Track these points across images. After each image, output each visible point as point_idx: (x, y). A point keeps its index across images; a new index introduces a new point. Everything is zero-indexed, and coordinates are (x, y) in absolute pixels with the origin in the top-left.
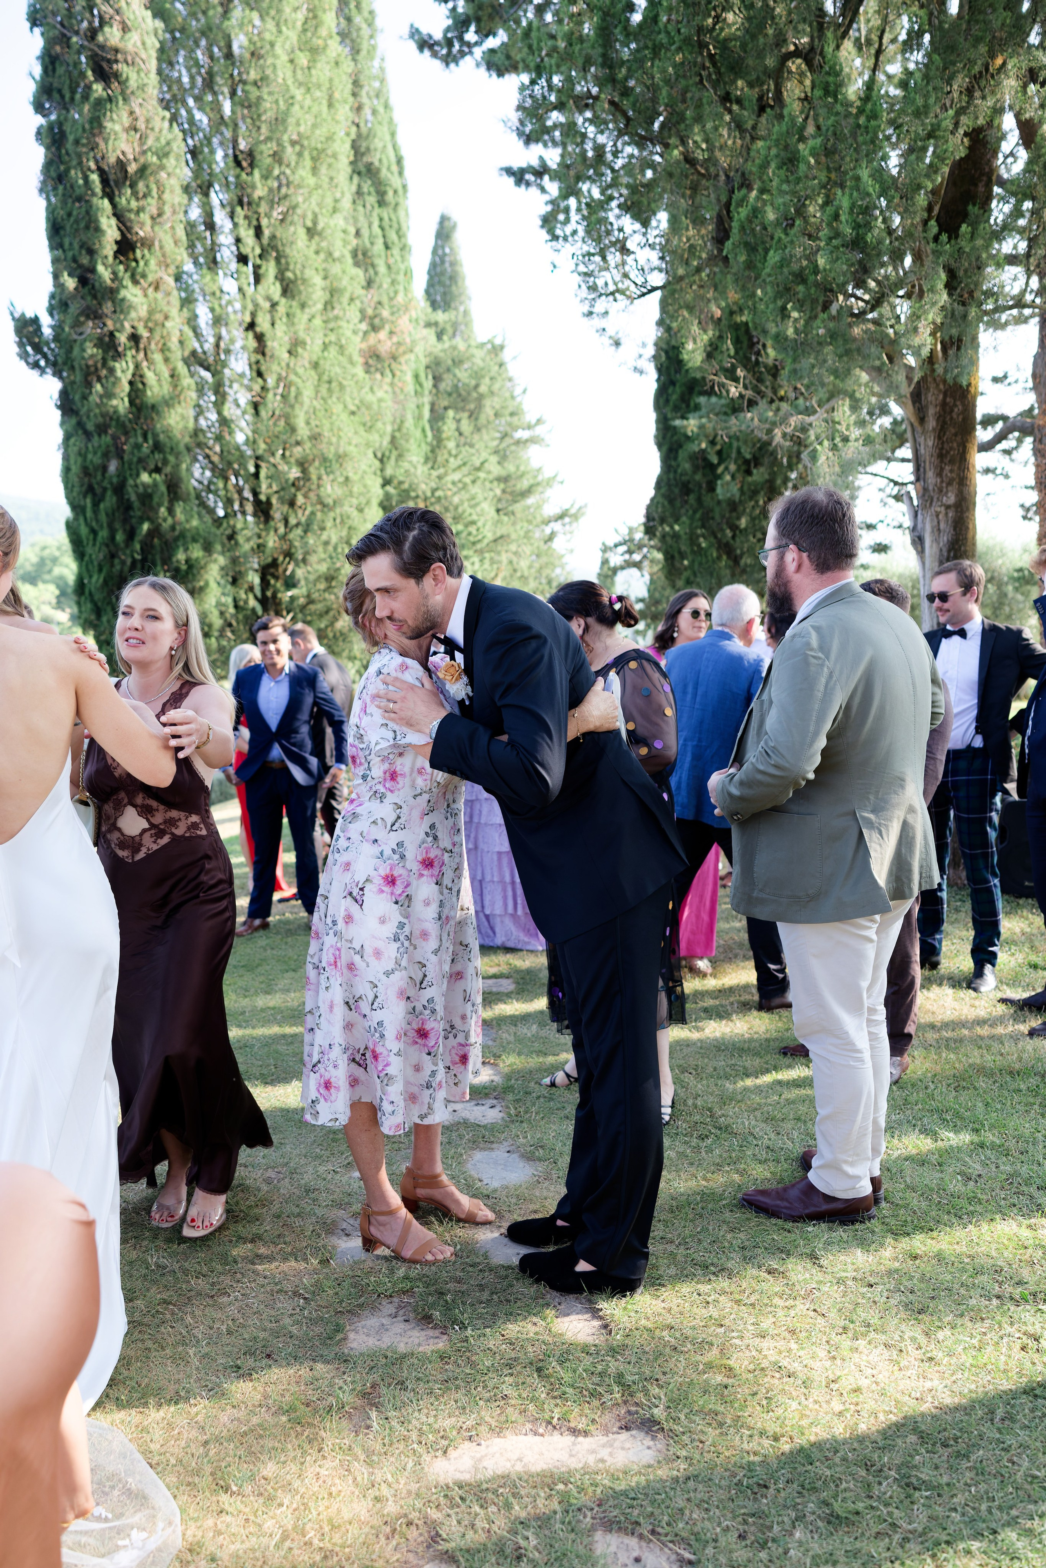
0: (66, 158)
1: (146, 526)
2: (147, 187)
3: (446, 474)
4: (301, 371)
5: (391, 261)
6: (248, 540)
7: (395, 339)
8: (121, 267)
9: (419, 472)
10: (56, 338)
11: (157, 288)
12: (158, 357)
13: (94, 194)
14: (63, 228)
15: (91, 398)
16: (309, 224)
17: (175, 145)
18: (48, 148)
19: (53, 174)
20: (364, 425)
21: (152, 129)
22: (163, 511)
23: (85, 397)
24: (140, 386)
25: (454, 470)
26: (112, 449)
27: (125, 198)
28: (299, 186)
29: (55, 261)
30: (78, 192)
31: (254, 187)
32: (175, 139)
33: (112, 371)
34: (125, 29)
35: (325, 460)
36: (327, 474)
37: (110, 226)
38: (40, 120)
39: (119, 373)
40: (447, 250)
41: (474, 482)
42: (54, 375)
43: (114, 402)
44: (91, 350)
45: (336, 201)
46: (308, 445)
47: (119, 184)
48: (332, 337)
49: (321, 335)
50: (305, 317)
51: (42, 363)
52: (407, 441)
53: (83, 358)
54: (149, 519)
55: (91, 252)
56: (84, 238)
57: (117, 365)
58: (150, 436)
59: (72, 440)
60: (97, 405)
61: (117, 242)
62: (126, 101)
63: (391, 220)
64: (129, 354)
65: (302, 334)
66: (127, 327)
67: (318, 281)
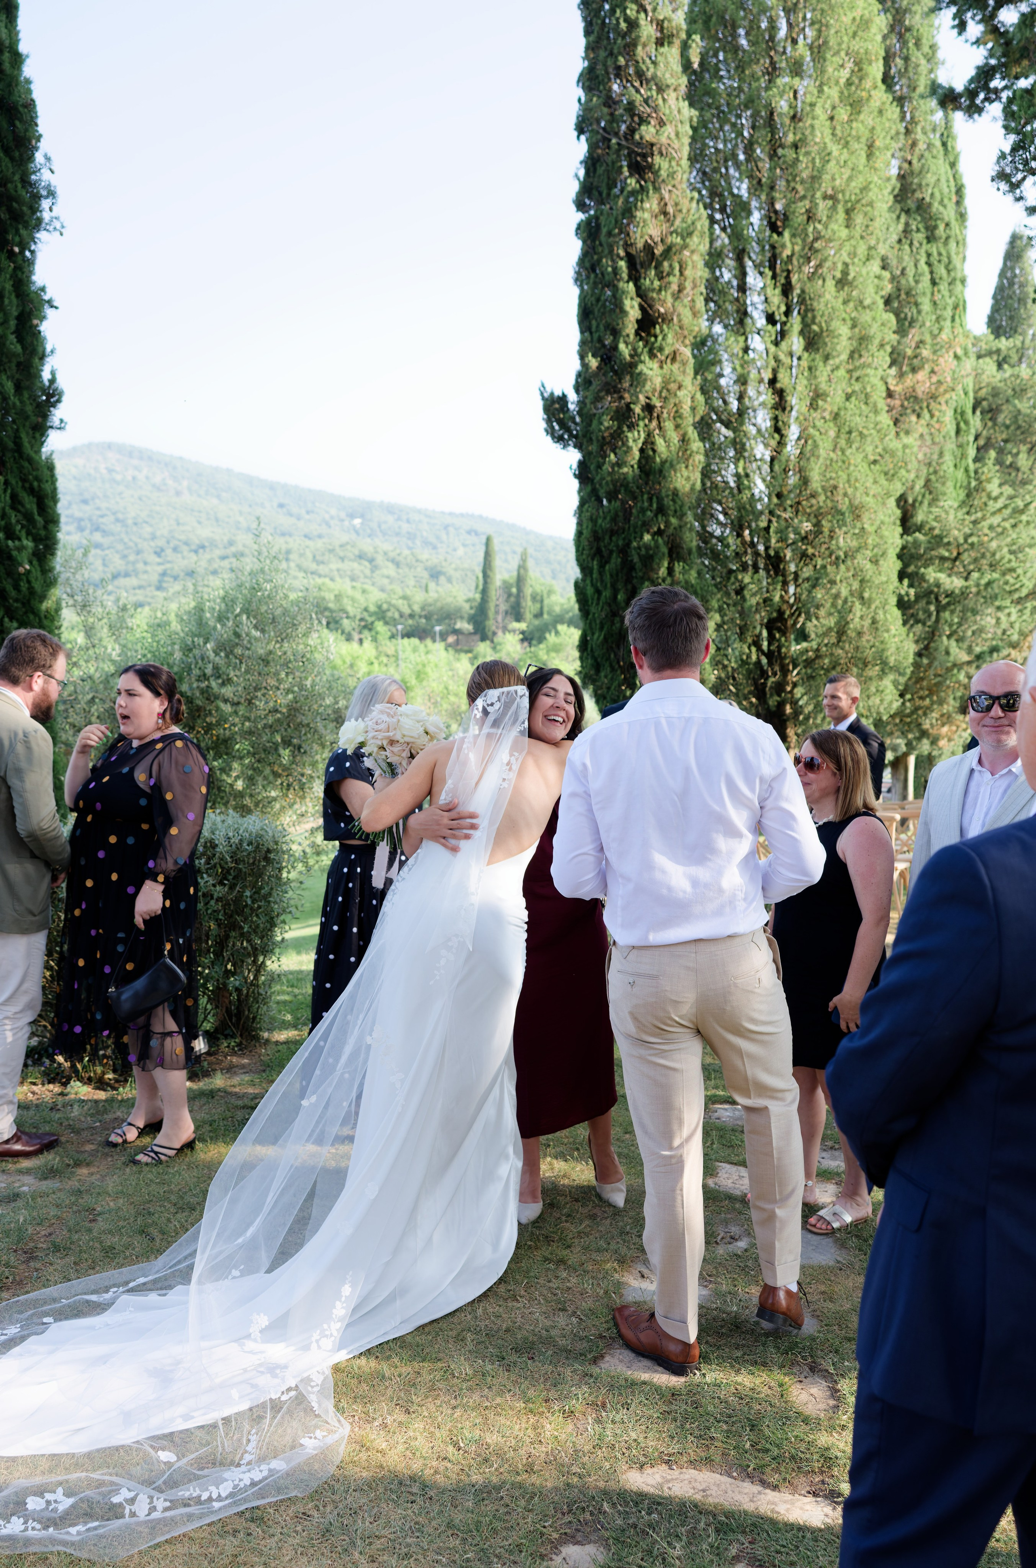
0: (600, 249)
2: (671, 266)
3: (984, 518)
4: (820, 423)
5: (937, 297)
6: (754, 595)
7: (935, 379)
8: (641, 343)
9: (951, 517)
10: (580, 413)
11: (674, 360)
12: (669, 425)
13: (621, 279)
14: (592, 312)
15: (604, 468)
16: (838, 275)
17: (699, 225)
18: (584, 242)
19: (587, 265)
20: (886, 474)
21: (680, 211)
22: (663, 571)
23: (599, 466)
24: (651, 453)
25: (994, 514)
26: (620, 514)
27: (650, 280)
28: (830, 240)
29: (583, 343)
30: (607, 278)
31: (783, 246)
32: (699, 218)
33: (624, 440)
34: (662, 123)
35: (838, 512)
36: (840, 527)
37: (632, 307)
38: (581, 216)
39: (631, 443)
40: (1017, 271)
41: (1014, 526)
42: (575, 447)
43: (625, 470)
44: (607, 423)
45: (870, 248)
46: (822, 498)
47: (646, 266)
48: (857, 387)
49: (844, 385)
50: (828, 369)
51: (566, 437)
52: (944, 484)
53: (600, 430)
55: (616, 333)
56: (609, 320)
57: (630, 435)
58: (655, 500)
59: (586, 506)
60: (609, 474)
61: (638, 321)
62: (657, 189)
63: (940, 254)
64: (641, 423)
65: (824, 386)
66: (642, 399)
67: (844, 331)
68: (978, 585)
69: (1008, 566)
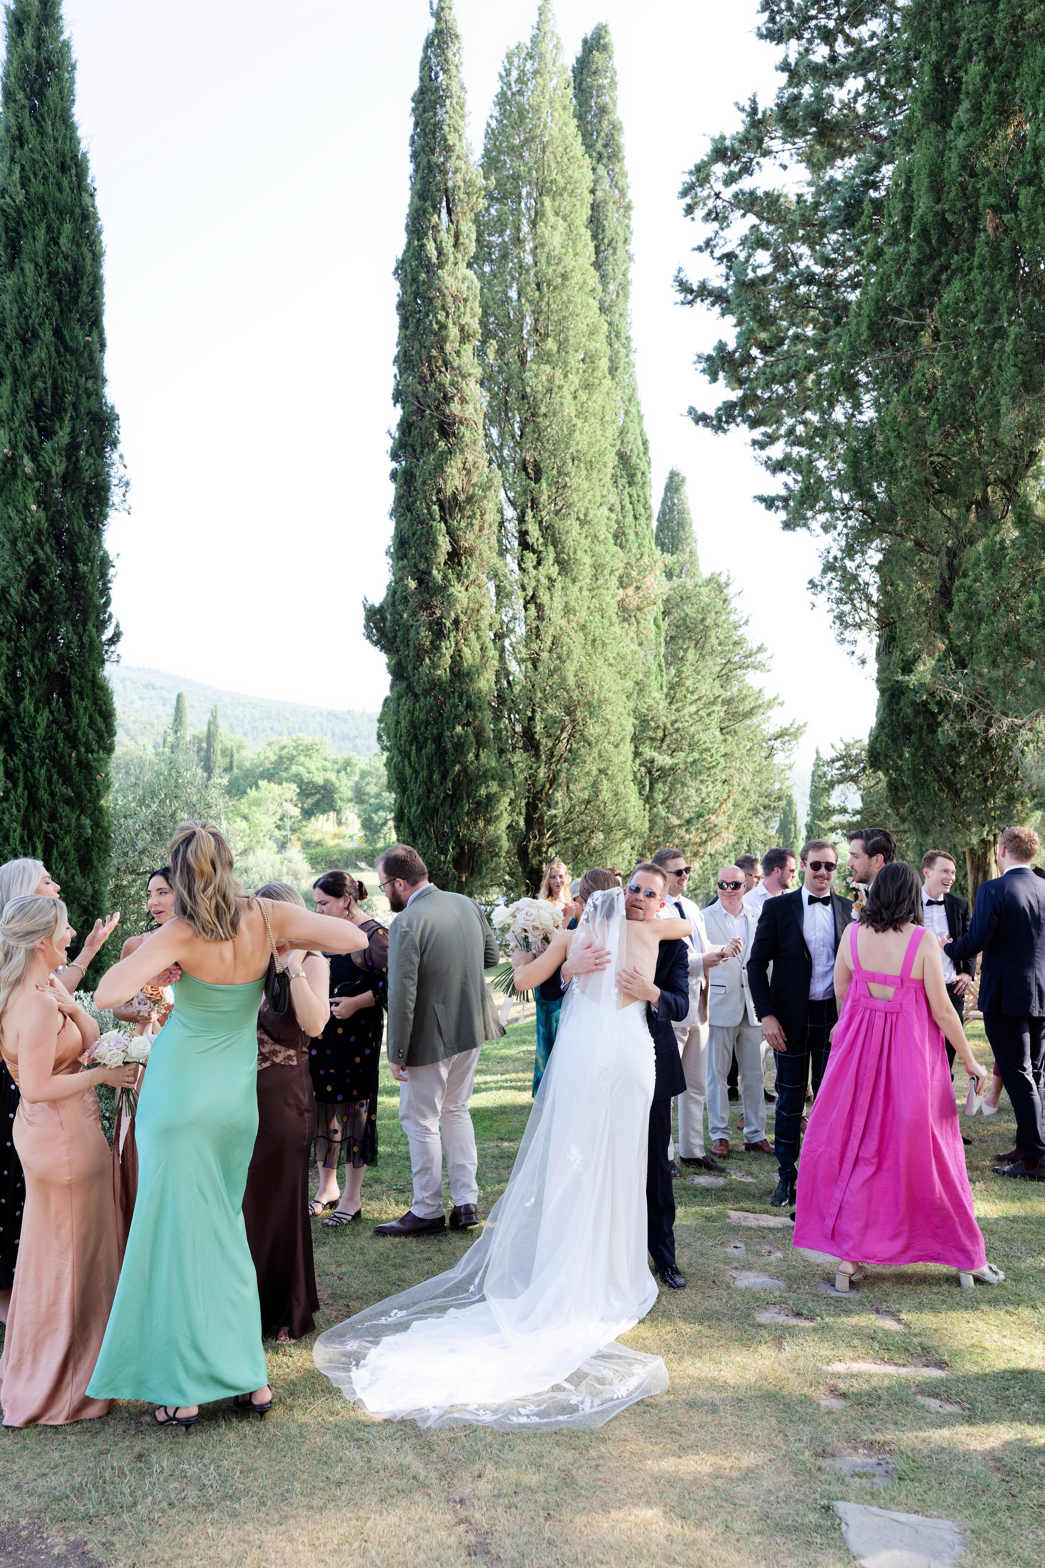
0: (414, 493)
1: (457, 767)
2: (473, 511)
3: (683, 707)
5: (639, 529)
7: (640, 592)
8: (451, 571)
9: (661, 707)
11: (475, 584)
12: (472, 636)
13: (434, 519)
15: (421, 669)
16: (582, 517)
17: (495, 481)
19: (403, 504)
20: (619, 673)
22: (471, 756)
23: (415, 668)
24: (459, 659)
25: (691, 704)
27: (459, 522)
28: (576, 490)
30: (422, 518)
31: (540, 492)
33: (438, 648)
34: (463, 401)
35: (589, 704)
36: (591, 717)
37: (444, 542)
38: (394, 465)
39: (444, 651)
40: (676, 501)
41: (709, 715)
43: (440, 672)
46: (575, 692)
47: (453, 511)
48: (596, 603)
49: (587, 602)
50: (576, 589)
53: (418, 639)
54: (459, 762)
55: (429, 560)
56: (424, 550)
57: (442, 644)
58: (464, 697)
61: (448, 553)
62: (462, 451)
63: (639, 496)
64: (452, 635)
65: (572, 603)
66: (453, 615)
67: (587, 560)
68: (686, 763)
69: (704, 746)
